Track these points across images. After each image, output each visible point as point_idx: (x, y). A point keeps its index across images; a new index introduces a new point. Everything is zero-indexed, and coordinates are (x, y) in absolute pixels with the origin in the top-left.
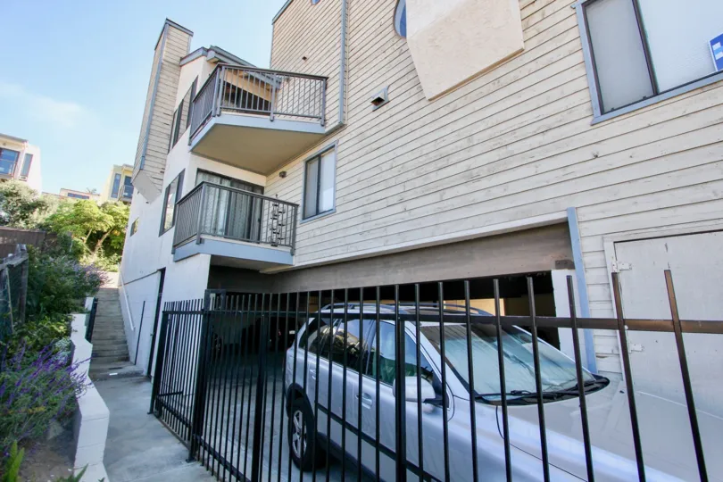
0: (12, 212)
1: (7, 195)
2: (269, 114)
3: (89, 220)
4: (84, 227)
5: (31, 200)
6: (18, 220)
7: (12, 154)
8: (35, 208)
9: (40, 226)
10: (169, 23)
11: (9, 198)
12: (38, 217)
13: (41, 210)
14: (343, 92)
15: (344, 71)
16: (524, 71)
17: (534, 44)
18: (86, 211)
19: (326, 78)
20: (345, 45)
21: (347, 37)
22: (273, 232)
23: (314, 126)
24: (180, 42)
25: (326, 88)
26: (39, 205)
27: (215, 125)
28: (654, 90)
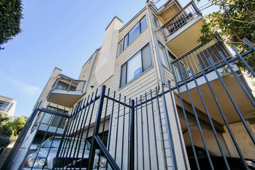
2: (67, 90)
5: (4, 117)
7: (7, 103)
10: (56, 68)
14: (88, 84)
15: (89, 79)
16: (113, 79)
17: (115, 74)
18: (20, 121)
19: (86, 81)
20: (91, 73)
21: (92, 71)
22: (64, 124)
23: (79, 93)
24: (58, 72)
25: (85, 84)
26: (6, 119)
27: (52, 93)
28: (126, 83)
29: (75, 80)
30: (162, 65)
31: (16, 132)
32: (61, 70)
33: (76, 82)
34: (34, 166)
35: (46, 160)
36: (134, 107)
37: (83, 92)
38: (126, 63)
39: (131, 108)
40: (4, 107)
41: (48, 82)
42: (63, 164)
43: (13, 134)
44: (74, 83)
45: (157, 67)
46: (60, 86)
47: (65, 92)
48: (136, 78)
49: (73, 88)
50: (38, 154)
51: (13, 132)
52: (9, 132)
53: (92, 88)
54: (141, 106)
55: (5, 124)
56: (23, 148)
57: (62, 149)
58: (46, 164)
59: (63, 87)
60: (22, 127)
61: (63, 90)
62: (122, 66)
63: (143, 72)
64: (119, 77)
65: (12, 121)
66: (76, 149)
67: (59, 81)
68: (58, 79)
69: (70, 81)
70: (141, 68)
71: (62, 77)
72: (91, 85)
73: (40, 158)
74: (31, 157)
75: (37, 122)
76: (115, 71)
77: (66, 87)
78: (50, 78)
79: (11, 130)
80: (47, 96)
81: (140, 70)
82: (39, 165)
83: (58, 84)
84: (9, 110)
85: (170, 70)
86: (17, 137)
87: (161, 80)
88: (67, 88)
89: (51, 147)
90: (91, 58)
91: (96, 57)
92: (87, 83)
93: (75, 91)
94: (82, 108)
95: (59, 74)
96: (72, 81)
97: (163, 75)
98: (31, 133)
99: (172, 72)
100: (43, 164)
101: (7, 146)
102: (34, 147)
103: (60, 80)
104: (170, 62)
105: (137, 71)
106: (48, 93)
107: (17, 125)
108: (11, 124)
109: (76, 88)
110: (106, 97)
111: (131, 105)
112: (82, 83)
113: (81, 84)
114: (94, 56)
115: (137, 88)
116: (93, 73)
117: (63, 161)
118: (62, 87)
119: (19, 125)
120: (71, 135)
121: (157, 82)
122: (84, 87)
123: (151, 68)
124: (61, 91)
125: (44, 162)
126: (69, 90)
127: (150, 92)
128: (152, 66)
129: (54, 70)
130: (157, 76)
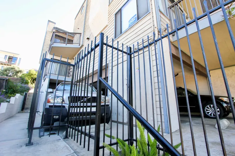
0: (13, 73)
1: (12, 69)
2: (65, 43)
3: (32, 75)
4: (31, 77)
5: (18, 70)
6: (14, 76)
7: (16, 58)
8: (19, 72)
9: (20, 77)
10: (49, 21)
11: (12, 70)
12: (20, 75)
13: (20, 73)
14: (83, 37)
15: (84, 32)
16: (107, 30)
17: (109, 23)
18: (32, 72)
19: (81, 34)
20: (85, 25)
21: (86, 23)
22: (69, 74)
23: (77, 46)
24: (52, 26)
25: (81, 36)
26: (20, 71)
27: (52, 47)
28: (121, 33)
29: (71, 33)
30: (159, 10)
31: (32, 81)
32: (55, 23)
33: (72, 35)
34: (55, 102)
35: (63, 98)
36: (131, 53)
37: (80, 44)
38: (120, 10)
39: (129, 55)
40: (14, 62)
41: (46, 36)
42: (76, 101)
43: (30, 83)
44: (70, 36)
45: (153, 13)
46: (58, 40)
47: (64, 45)
48: (131, 27)
49: (70, 41)
50: (55, 94)
51: (29, 81)
52: (27, 81)
53: (88, 40)
54: (138, 53)
55: (20, 76)
56: (42, 92)
57: (73, 91)
58: (63, 101)
59: (61, 40)
60: (35, 77)
61: (61, 43)
62: (116, 14)
63: (138, 20)
64: (114, 27)
65: (25, 72)
66: (85, 91)
67: (56, 35)
68: (54, 32)
69: (66, 34)
70: (136, 15)
71: (58, 30)
72: (87, 38)
73: (58, 97)
74: (50, 96)
75: (47, 72)
76: (109, 21)
77: (63, 40)
78: (46, 33)
79: (27, 79)
80: (48, 50)
81: (135, 17)
82: (58, 101)
83: (55, 38)
84: (19, 64)
85: (167, 15)
86: (34, 85)
87: (157, 27)
88: (65, 41)
89: (64, 90)
90: (82, 6)
91: (87, 5)
92: (82, 35)
93: (73, 44)
94: (81, 59)
95: (54, 28)
96: (67, 34)
97: (159, 21)
98: (44, 81)
99: (169, 18)
100: (61, 101)
101: (29, 91)
102: (50, 90)
103: (56, 33)
104: (167, 7)
105: (132, 19)
106: (48, 47)
107: (30, 75)
108: (26, 75)
109: (73, 41)
110: (106, 44)
111: (128, 52)
112: (78, 35)
113: (76, 37)
114: (85, 5)
115: (132, 38)
116: (87, 24)
117: (77, 99)
118: (59, 40)
119: (32, 76)
120: (78, 81)
121: (153, 30)
122: (80, 40)
123: (147, 14)
124: (60, 44)
125: (61, 99)
126: (67, 43)
127: (147, 40)
128: (147, 12)
129: (48, 24)
130: (153, 23)
